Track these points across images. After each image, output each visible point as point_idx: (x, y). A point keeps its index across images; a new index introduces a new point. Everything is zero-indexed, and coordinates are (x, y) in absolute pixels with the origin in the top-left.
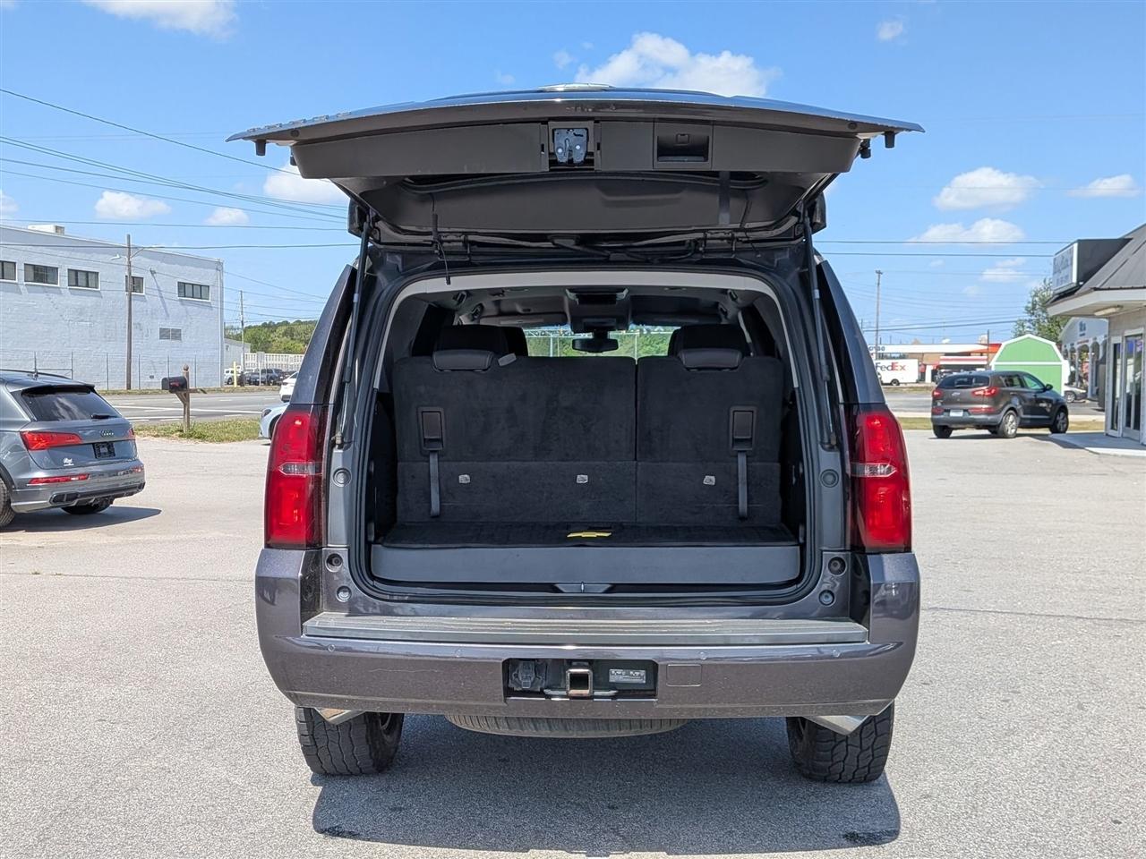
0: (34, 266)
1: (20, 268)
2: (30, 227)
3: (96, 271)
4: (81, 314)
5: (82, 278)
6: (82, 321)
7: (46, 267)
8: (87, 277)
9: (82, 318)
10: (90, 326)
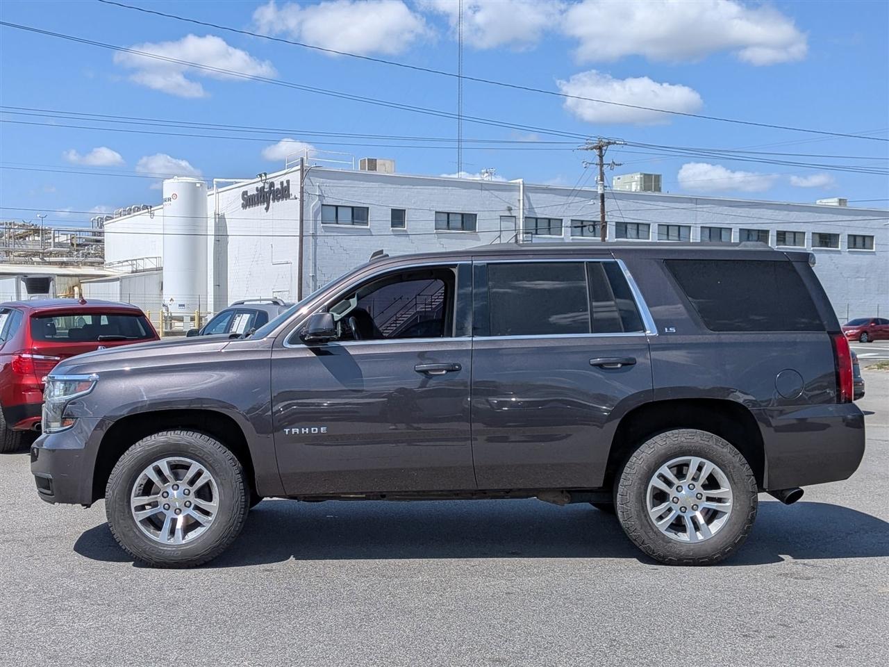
0: (820, 234)
1: (808, 237)
2: (818, 202)
3: (872, 234)
4: (857, 272)
5: (859, 241)
6: (858, 277)
7: (830, 234)
8: (864, 241)
9: (858, 275)
10: (865, 281)
